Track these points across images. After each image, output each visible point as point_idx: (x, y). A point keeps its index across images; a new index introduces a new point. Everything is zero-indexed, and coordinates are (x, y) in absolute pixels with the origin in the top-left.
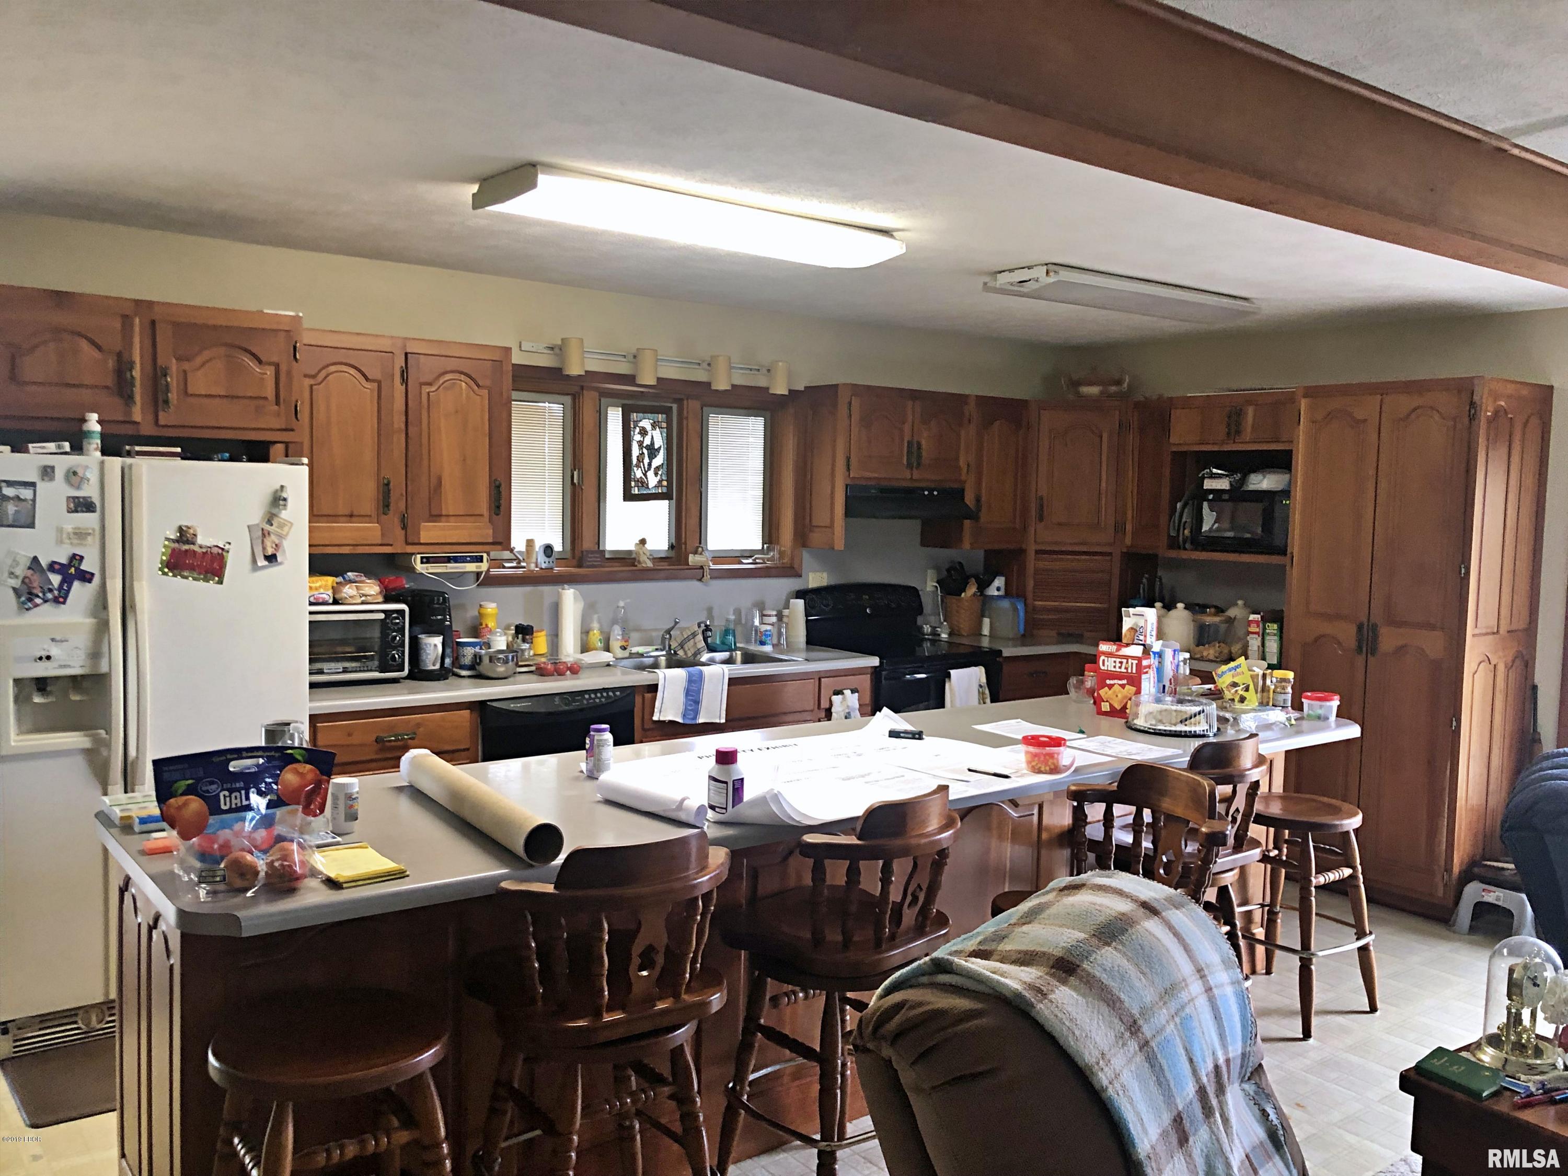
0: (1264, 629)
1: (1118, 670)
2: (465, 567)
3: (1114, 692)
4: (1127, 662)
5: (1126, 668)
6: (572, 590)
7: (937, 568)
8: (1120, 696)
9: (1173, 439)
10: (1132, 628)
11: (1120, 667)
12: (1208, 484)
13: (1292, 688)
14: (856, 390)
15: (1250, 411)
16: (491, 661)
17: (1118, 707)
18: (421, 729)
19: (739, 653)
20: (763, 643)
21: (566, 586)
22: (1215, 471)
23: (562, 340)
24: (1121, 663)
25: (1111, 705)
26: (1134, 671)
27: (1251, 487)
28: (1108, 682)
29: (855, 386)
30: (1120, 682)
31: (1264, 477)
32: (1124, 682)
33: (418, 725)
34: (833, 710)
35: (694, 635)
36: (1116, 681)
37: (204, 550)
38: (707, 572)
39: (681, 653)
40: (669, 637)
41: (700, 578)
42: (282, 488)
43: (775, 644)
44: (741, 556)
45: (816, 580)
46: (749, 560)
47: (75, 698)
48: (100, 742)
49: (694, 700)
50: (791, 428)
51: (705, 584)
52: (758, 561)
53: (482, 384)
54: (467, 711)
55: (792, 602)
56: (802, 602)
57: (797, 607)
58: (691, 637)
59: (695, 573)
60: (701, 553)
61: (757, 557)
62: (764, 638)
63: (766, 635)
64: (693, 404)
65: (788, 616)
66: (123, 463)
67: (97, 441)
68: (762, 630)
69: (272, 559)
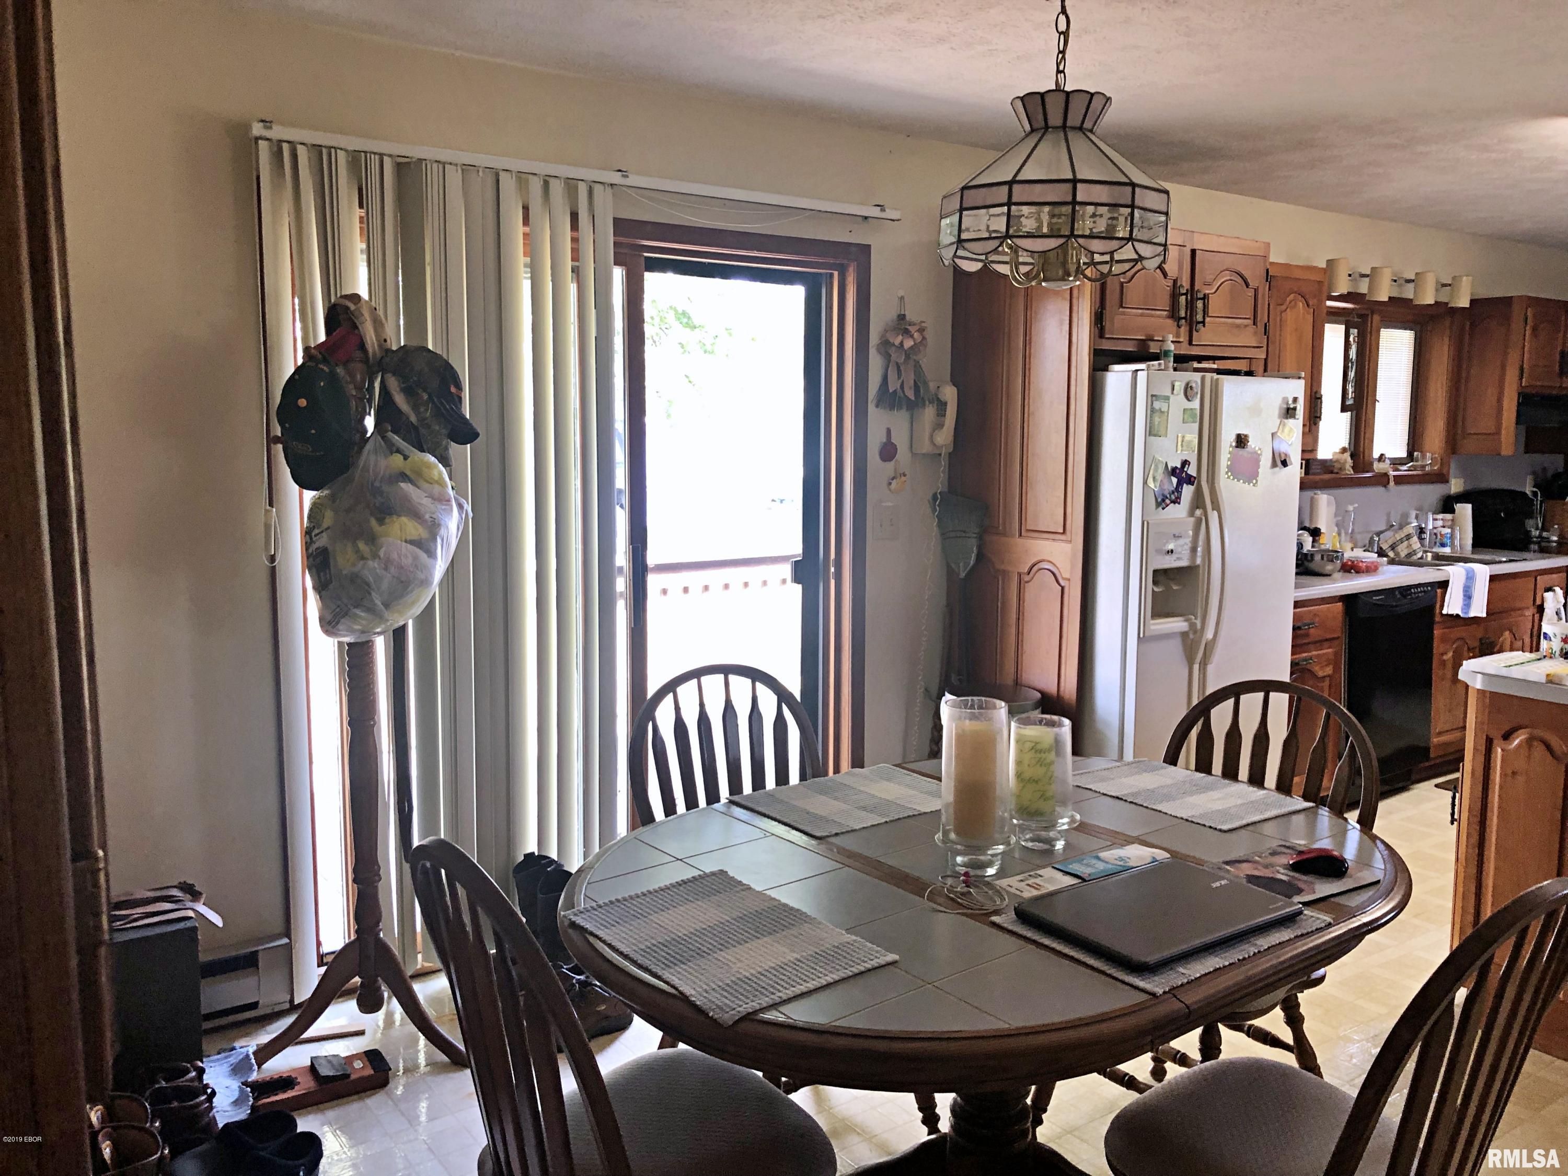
6: (1326, 496)
7: (1534, 473)
14: (1530, 301)
16: (1320, 558)
18: (1317, 619)
19: (1429, 554)
20: (1443, 545)
21: (1319, 492)
23: (1329, 261)
29: (1529, 298)
33: (1315, 615)
34: (1546, 605)
35: (1408, 537)
37: (1250, 455)
38: (1392, 479)
39: (1391, 554)
40: (1379, 539)
41: (1385, 484)
42: (1295, 400)
43: (1452, 546)
44: (1396, 462)
45: (1456, 486)
46: (1405, 468)
47: (1175, 588)
48: (1192, 626)
49: (1468, 597)
50: (1446, 340)
51: (1388, 490)
52: (1412, 469)
53: (1311, 303)
54: (1341, 604)
55: (1458, 507)
56: (1469, 506)
57: (1465, 511)
58: (1405, 539)
59: (1382, 480)
60: (1384, 461)
61: (1411, 464)
62: (1445, 540)
63: (1447, 537)
64: (1376, 318)
65: (1453, 520)
66: (1212, 378)
67: (1172, 359)
68: (1443, 533)
69: (1284, 463)
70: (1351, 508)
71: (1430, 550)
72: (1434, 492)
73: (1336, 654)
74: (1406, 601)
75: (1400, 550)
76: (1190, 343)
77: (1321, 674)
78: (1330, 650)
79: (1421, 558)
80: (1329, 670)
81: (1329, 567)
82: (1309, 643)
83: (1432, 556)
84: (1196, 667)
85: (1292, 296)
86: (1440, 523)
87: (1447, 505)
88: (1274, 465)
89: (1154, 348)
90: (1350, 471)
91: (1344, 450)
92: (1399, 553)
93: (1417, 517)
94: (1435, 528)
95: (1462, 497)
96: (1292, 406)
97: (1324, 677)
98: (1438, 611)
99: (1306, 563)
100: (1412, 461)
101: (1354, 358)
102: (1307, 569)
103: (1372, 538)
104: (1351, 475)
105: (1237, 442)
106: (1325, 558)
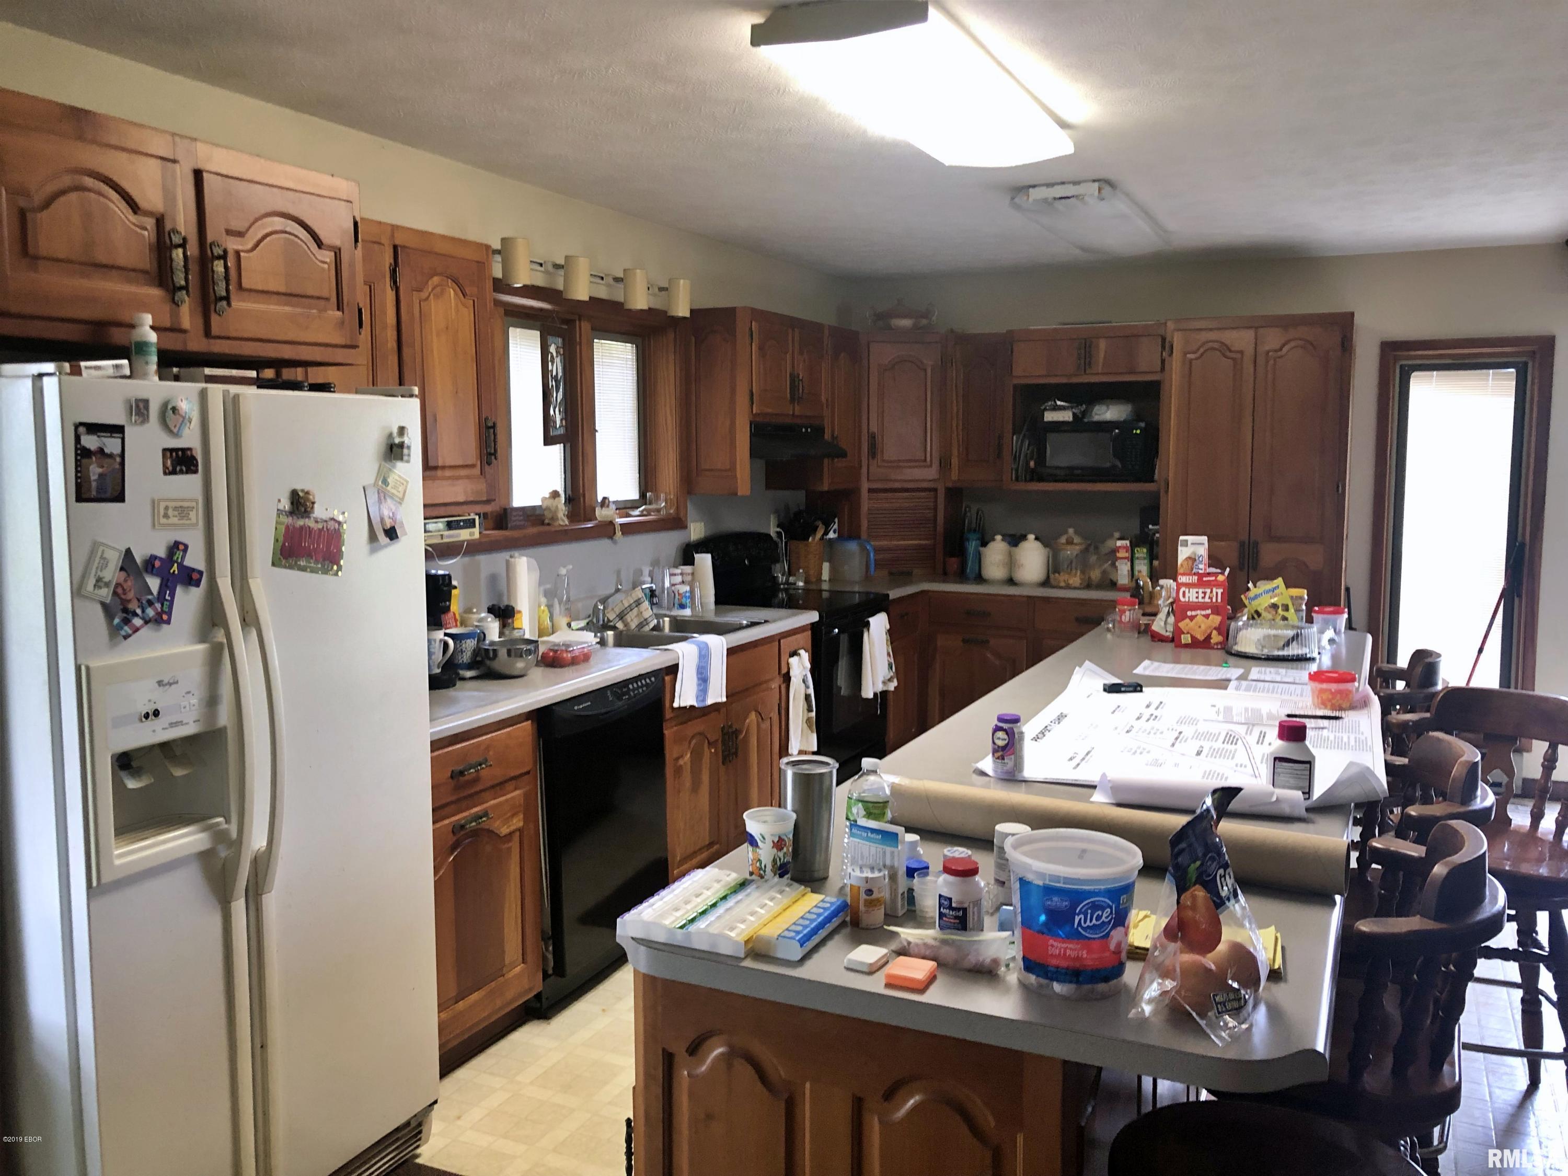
0: (1133, 553)
1: (1200, 600)
2: (459, 535)
3: (1196, 623)
4: (1211, 592)
5: (1211, 598)
7: (777, 512)
8: (1203, 627)
9: (1018, 371)
10: (1189, 558)
11: (1203, 598)
12: (1049, 416)
13: (1306, 605)
14: (757, 314)
15: (1103, 344)
16: (509, 653)
17: (1201, 637)
18: (491, 753)
19: (667, 619)
20: (682, 606)
21: (516, 554)
22: (1059, 403)
23: (503, 240)
24: (1205, 593)
25: (1192, 637)
26: (1219, 600)
27: (1096, 418)
28: (1189, 613)
29: (753, 310)
30: (1204, 613)
31: (1108, 409)
32: (1209, 612)
33: (488, 748)
34: (792, 673)
35: (638, 603)
36: (1199, 612)
37: (320, 526)
38: (618, 528)
39: (620, 625)
40: (604, 607)
41: (611, 536)
42: (402, 430)
43: (693, 607)
44: (625, 507)
45: (696, 531)
46: (637, 512)
47: (178, 772)
48: (220, 836)
49: (703, 679)
50: (672, 357)
51: (615, 543)
52: (645, 513)
53: (468, 291)
54: (529, 722)
55: (697, 556)
56: (709, 556)
57: (705, 561)
58: (634, 605)
59: (607, 530)
60: (608, 506)
61: (643, 507)
62: (684, 601)
63: (686, 597)
64: (586, 326)
65: (693, 574)
66: (226, 393)
67: (154, 359)
68: (681, 592)
69: (391, 534)
70: (563, 571)
71: (668, 613)
72: (671, 541)
73: (526, 796)
74: (620, 703)
75: (629, 620)
76: (207, 333)
77: (504, 831)
78: (517, 792)
79: (655, 628)
80: (517, 822)
81: (520, 665)
82: (481, 791)
83: (670, 621)
84: (239, 907)
85: (436, 279)
86: (679, 579)
87: (687, 556)
88: (373, 537)
89: (118, 336)
90: (563, 521)
91: (555, 494)
92: (628, 623)
93: (651, 575)
94: (674, 585)
95: (702, 546)
96: (397, 440)
97: (511, 834)
98: (667, 704)
99: (488, 662)
100: (646, 504)
101: (560, 374)
102: (489, 668)
103: (596, 606)
104: (566, 525)
105: (292, 503)
106: (513, 654)
